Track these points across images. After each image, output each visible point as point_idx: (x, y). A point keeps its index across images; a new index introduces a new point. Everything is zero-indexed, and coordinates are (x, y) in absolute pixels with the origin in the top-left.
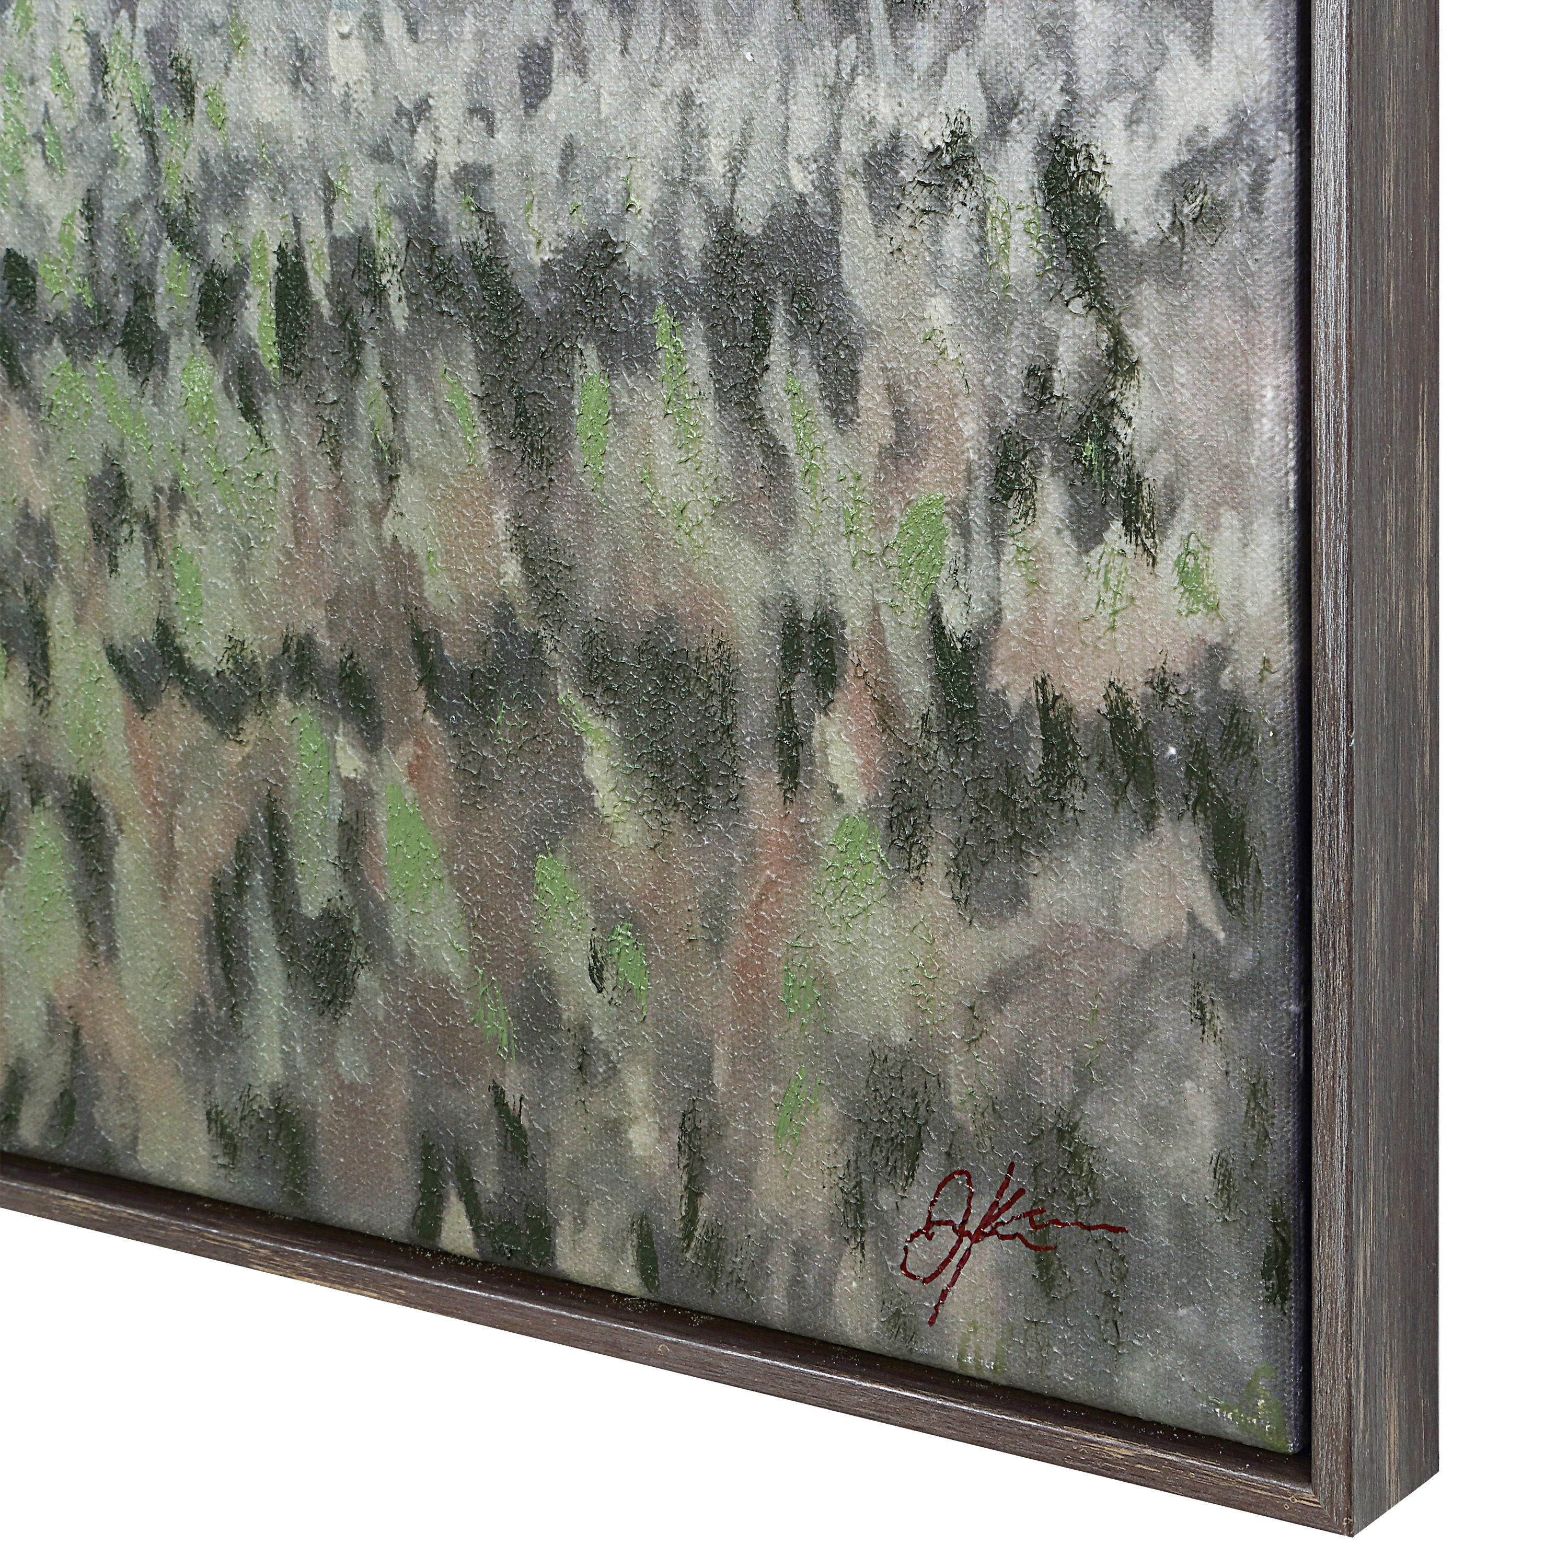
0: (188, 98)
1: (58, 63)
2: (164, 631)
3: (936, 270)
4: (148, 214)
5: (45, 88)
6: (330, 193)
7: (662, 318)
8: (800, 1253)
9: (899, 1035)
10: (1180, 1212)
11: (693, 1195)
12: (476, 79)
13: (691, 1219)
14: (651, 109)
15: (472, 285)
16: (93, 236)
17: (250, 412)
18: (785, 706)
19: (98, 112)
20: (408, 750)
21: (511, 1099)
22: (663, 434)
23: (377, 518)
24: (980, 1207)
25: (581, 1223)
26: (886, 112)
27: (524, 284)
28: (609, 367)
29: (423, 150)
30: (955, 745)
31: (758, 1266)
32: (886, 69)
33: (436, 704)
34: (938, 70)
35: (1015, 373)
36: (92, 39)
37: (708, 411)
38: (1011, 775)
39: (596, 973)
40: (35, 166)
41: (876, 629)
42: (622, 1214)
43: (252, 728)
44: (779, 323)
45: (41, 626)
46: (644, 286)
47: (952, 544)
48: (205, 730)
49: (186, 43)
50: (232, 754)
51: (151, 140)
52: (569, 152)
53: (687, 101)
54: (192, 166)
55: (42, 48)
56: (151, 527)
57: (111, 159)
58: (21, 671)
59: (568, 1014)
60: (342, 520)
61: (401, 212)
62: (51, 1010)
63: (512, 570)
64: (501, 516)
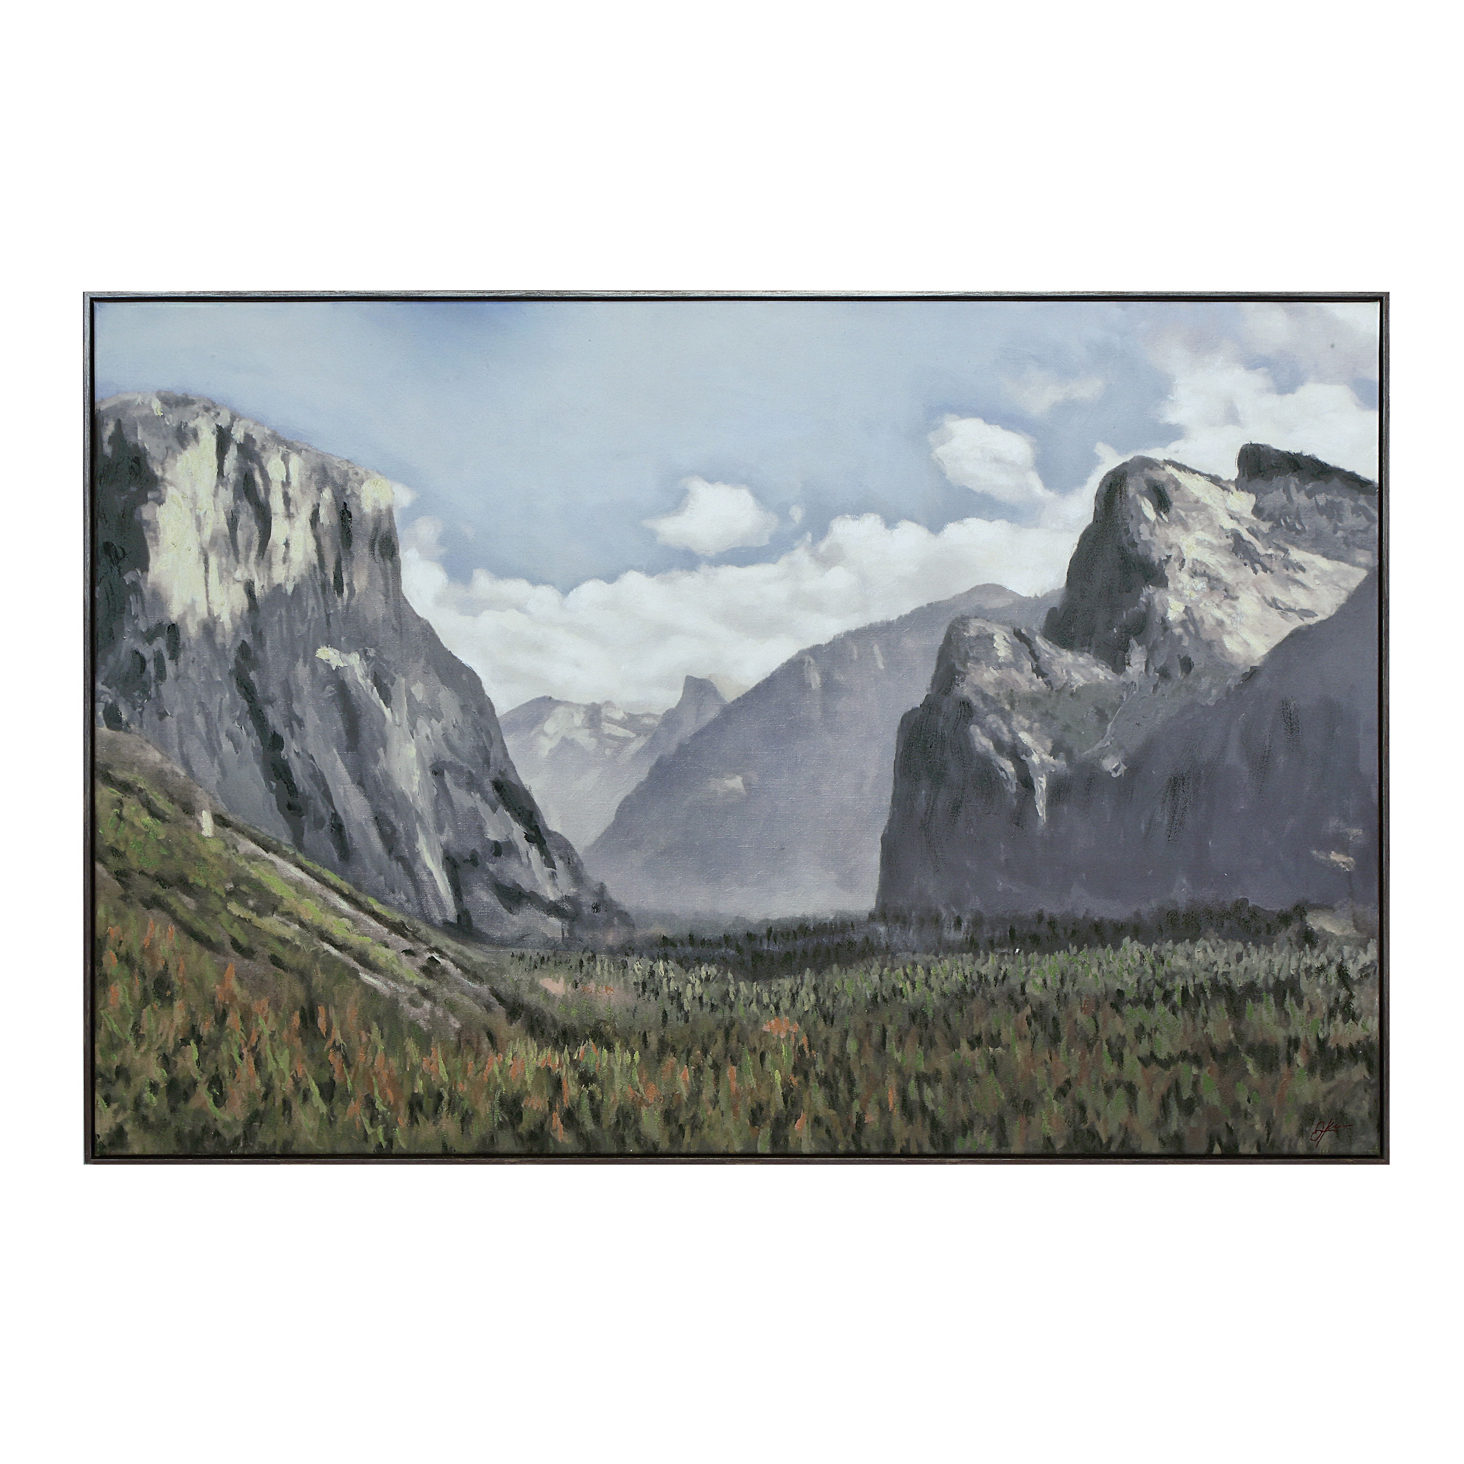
0: (1163, 962)
1: (1132, 956)
2: (1152, 1053)
3: (1318, 985)
4: (1152, 982)
5: (1129, 961)
6: (1194, 977)
7: (1264, 994)
8: (1290, 1140)
9: (1310, 1102)
10: (1362, 1121)
11: (1269, 1134)
12: (1227, 958)
13: (1268, 1139)
14: (1263, 962)
15: (1225, 991)
16: (1138, 986)
17: (1174, 1013)
18: (1288, 1053)
19: (1141, 965)
20: (1209, 1068)
21: (1230, 1124)
22: (1264, 1012)
23: (1203, 1029)
24: (1326, 1127)
25: (1244, 1143)
26: (1309, 962)
27: (1236, 990)
28: (1253, 1001)
29: (1215, 969)
30: (1321, 1056)
31: (1282, 1144)
32: (1309, 956)
33: (1214, 1059)
34: (1319, 956)
35: (1332, 999)
36: (1141, 953)
37: (1274, 1008)
38: (1332, 1059)
39: (1249, 1101)
40: (1125, 974)
41: (1306, 1039)
42: (1254, 1140)
43: (1172, 1068)
44: (1288, 994)
45: (1121, 1055)
46: (1261, 989)
47: (1321, 1025)
48: (1161, 1069)
49: (1163, 953)
50: (1167, 1073)
51: (1153, 969)
52: (1246, 969)
53: (1270, 961)
54: (1163, 973)
55: (1129, 954)
56: (1150, 1035)
57: (1144, 972)
58: (1116, 1063)
59: (1242, 1108)
60: (1195, 1030)
61: (1210, 979)
62: (1120, 1125)
63: (1232, 1036)
64: (1230, 1028)
